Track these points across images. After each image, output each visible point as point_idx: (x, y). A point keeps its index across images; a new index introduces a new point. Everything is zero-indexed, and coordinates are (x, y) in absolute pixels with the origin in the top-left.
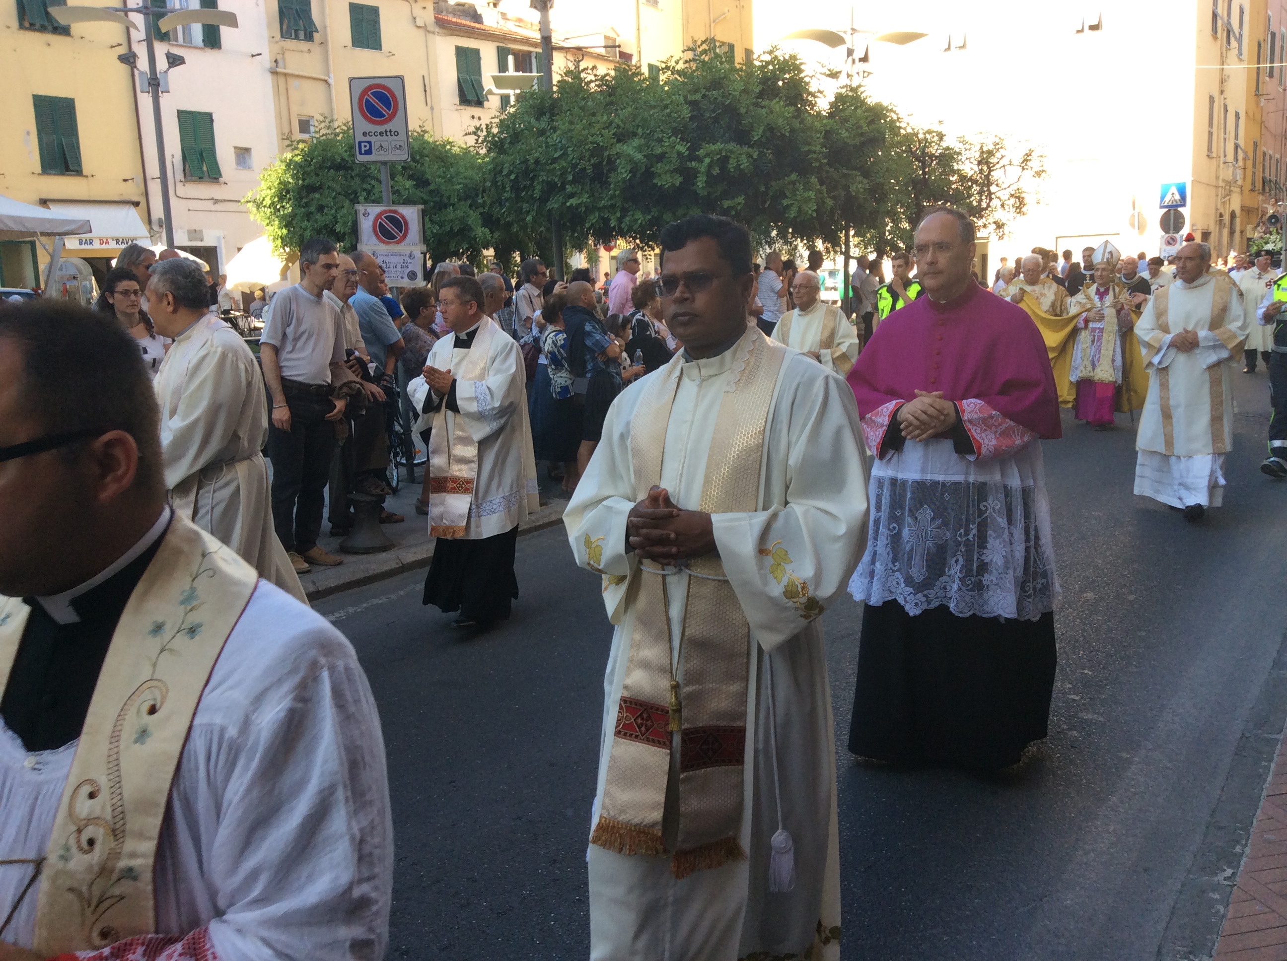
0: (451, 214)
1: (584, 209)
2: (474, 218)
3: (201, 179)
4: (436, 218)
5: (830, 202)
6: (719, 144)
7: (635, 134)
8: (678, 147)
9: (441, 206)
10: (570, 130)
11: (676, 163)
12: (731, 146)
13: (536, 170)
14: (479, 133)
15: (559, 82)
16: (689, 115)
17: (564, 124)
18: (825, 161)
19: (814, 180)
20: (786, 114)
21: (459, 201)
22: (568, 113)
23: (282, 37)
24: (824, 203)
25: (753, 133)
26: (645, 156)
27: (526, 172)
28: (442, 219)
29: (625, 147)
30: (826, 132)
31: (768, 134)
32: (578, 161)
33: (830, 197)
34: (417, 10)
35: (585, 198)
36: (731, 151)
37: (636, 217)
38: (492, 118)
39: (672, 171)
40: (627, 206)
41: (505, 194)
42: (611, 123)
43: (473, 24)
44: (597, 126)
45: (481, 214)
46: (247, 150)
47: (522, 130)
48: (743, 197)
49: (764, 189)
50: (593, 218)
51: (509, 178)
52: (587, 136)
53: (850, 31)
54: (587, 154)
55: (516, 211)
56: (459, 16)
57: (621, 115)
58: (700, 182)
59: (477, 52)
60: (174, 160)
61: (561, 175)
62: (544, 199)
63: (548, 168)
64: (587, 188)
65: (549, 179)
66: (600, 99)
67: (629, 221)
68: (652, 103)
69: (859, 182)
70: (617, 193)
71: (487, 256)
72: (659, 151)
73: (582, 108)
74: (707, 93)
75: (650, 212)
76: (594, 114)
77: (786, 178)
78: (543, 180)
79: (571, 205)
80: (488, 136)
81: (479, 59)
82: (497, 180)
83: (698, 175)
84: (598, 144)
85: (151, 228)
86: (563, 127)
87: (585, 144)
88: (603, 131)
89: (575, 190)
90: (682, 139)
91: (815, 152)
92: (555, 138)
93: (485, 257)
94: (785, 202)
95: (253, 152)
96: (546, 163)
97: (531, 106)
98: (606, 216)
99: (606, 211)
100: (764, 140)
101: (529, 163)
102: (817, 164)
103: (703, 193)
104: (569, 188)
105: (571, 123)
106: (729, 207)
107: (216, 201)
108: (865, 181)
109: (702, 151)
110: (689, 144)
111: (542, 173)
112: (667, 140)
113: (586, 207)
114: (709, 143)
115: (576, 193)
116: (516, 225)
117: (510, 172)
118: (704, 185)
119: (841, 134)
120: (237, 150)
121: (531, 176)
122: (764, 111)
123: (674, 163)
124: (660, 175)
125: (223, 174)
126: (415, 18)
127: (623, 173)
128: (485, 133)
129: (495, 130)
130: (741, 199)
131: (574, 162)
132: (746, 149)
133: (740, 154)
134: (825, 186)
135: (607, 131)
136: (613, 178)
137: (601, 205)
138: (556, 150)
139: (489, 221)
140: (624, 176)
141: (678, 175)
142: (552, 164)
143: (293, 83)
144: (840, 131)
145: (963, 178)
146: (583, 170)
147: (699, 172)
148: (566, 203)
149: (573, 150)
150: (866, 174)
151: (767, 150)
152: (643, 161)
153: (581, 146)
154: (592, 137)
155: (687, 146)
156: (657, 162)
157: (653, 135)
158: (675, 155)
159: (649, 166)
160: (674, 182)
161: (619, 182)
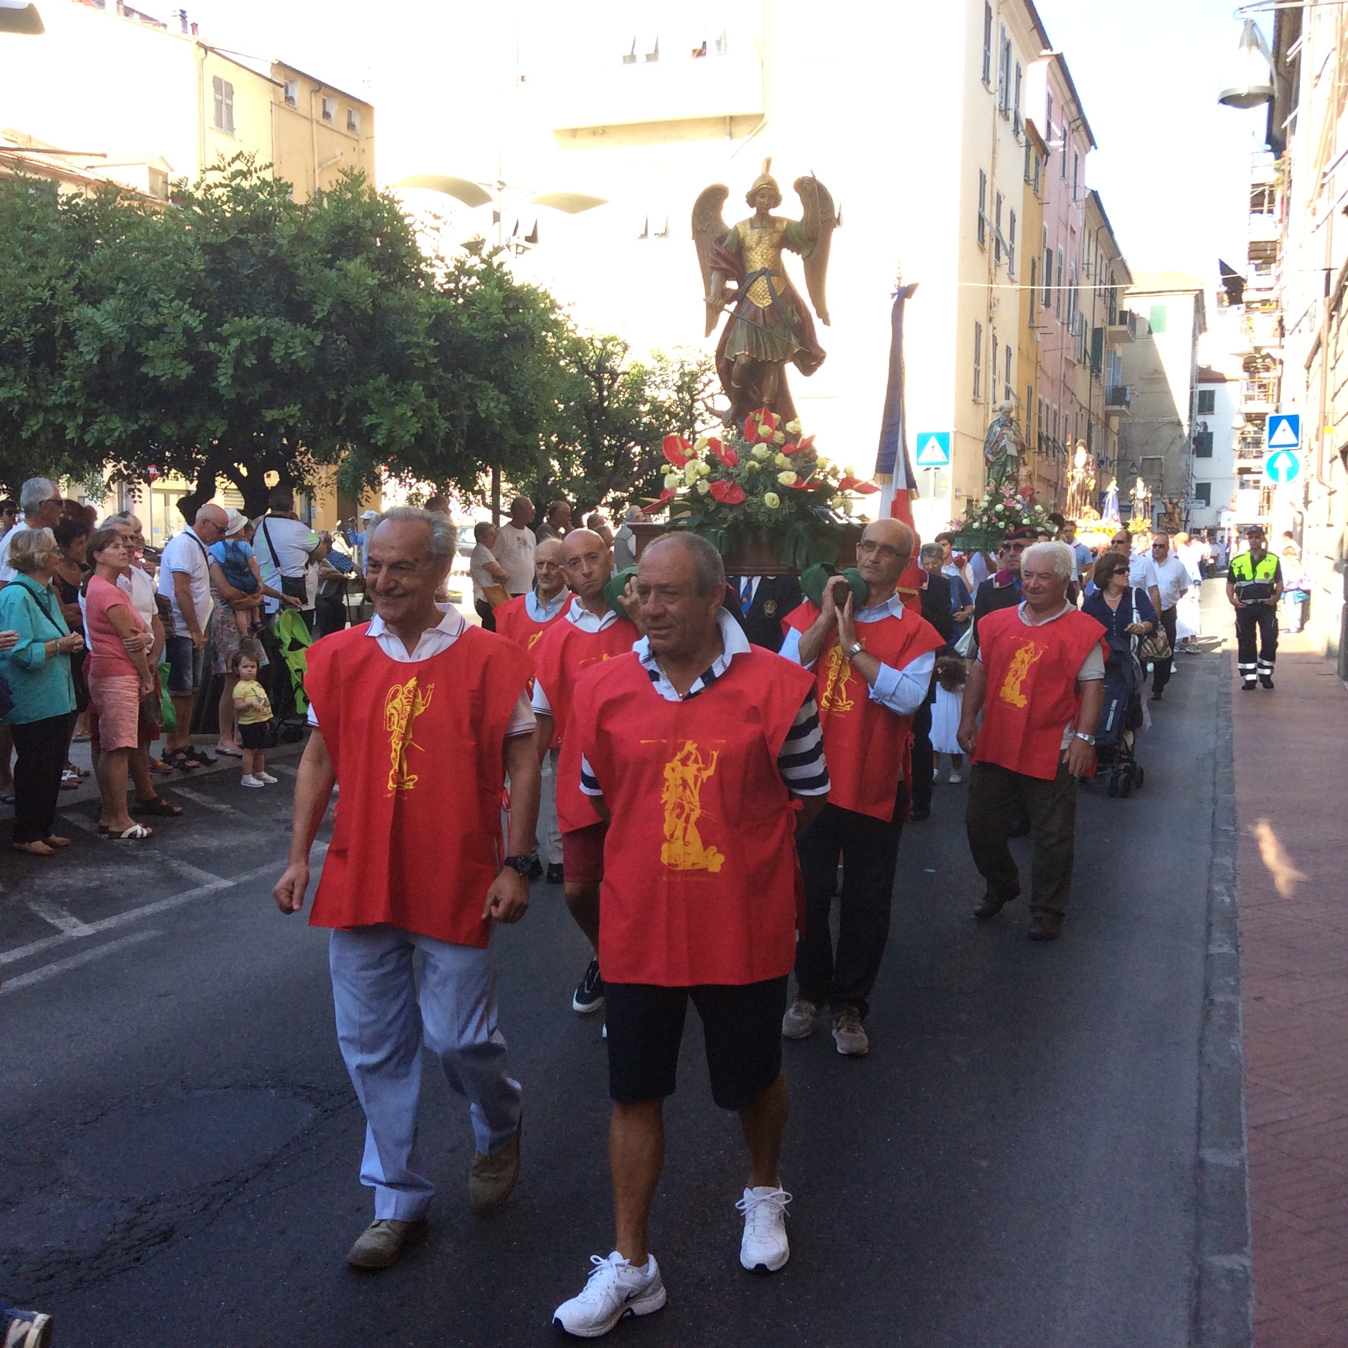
1: (17, 408)
5: (443, 425)
6: (256, 317)
7: (112, 291)
11: (181, 343)
12: (276, 322)
16: (206, 268)
18: (435, 360)
19: (417, 388)
20: (370, 281)
24: (434, 426)
25: (315, 306)
26: (130, 329)
29: (90, 312)
30: (438, 316)
31: (341, 310)
32: (8, 327)
33: (443, 418)
35: (19, 390)
36: (278, 332)
37: (111, 425)
39: (175, 356)
40: (94, 406)
42: (72, 269)
44: (44, 275)
48: (299, 406)
49: (335, 397)
50: (35, 423)
52: (25, 288)
53: (498, 186)
54: (25, 318)
58: (223, 380)
64: (25, 373)
67: (100, 431)
69: (492, 399)
70: (77, 384)
72: (151, 321)
73: (23, 243)
74: (240, 236)
75: (137, 420)
76: (42, 253)
77: (371, 381)
83: (220, 365)
84: (45, 303)
87: (22, 301)
88: (55, 281)
90: (192, 305)
91: (418, 345)
94: (368, 420)
98: (57, 422)
99: (61, 413)
100: (333, 319)
102: (422, 364)
103: (230, 395)
106: (273, 420)
108: (503, 398)
109: (226, 326)
110: (205, 315)
112: (167, 305)
113: (20, 403)
114: (240, 315)
118: (230, 382)
119: (460, 322)
122: (334, 273)
123: (178, 344)
124: (152, 359)
127: (88, 354)
130: (295, 409)
132: (301, 329)
133: (292, 337)
134: (436, 400)
135: (61, 282)
136: (71, 359)
137: (50, 403)
140: (88, 358)
141: (185, 363)
144: (459, 318)
145: (657, 409)
147: (220, 360)
150: (505, 388)
151: (339, 335)
152: (121, 336)
153: (14, 302)
154: (35, 289)
155: (201, 318)
156: (148, 340)
157: (146, 295)
158: (180, 330)
159: (134, 343)
160: (177, 373)
161: (80, 366)
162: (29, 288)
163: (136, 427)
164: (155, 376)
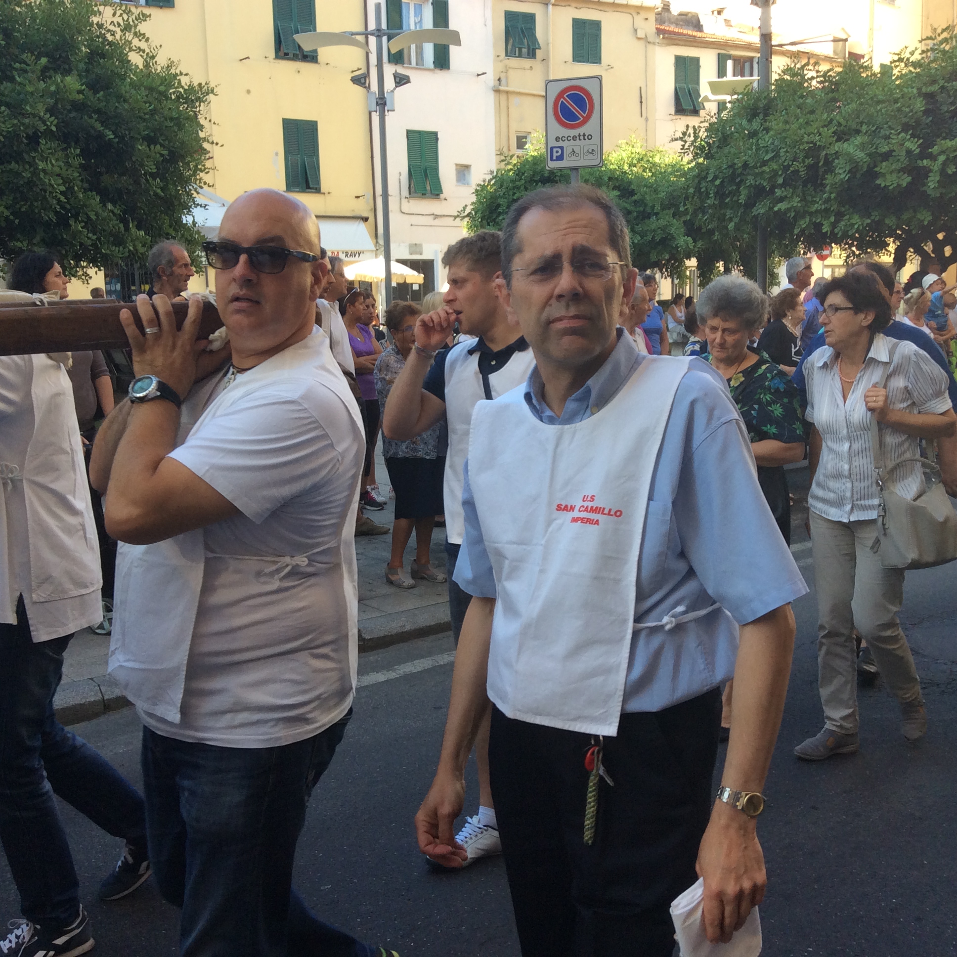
0: (653, 223)
1: (793, 214)
2: (677, 228)
3: (423, 195)
4: (638, 228)
7: (858, 132)
8: (908, 144)
9: (645, 216)
10: (784, 130)
11: (904, 161)
13: (744, 174)
14: (686, 138)
15: (776, 80)
16: (923, 108)
17: (778, 124)
21: (663, 209)
22: (784, 113)
23: (507, 55)
26: (869, 155)
27: (733, 177)
28: (645, 229)
29: (846, 145)
32: (790, 163)
34: (639, 21)
35: (796, 202)
37: (853, 221)
38: (701, 122)
39: (899, 171)
40: (843, 209)
41: (709, 201)
42: (831, 121)
43: (695, 33)
44: (815, 125)
45: (684, 222)
46: (467, 167)
47: (732, 133)
50: (803, 223)
51: (713, 184)
52: (803, 136)
54: (801, 156)
55: (719, 219)
56: (682, 25)
57: (843, 112)
58: (932, 182)
59: (697, 60)
60: (401, 177)
61: (770, 179)
62: (750, 205)
63: (757, 171)
64: (799, 191)
65: (757, 183)
66: (820, 96)
67: (845, 226)
68: (880, 97)
70: (833, 196)
71: (689, 267)
72: (885, 149)
73: (799, 107)
75: (870, 216)
76: (812, 112)
78: (751, 185)
79: (780, 209)
80: (695, 141)
81: (698, 67)
82: (701, 186)
83: (930, 174)
84: (815, 144)
85: (377, 242)
86: (776, 127)
87: (800, 145)
88: (821, 129)
89: (785, 194)
90: (913, 136)
92: (767, 140)
93: (687, 268)
95: (473, 169)
96: (755, 167)
97: (744, 107)
98: (818, 221)
99: (820, 216)
101: (736, 167)
103: (934, 194)
104: (778, 192)
105: (786, 122)
107: (436, 217)
109: (936, 147)
110: (921, 141)
111: (749, 177)
112: (895, 137)
113: (795, 211)
114: (944, 138)
115: (786, 197)
116: (717, 233)
117: (715, 178)
118: (937, 185)
120: (458, 167)
121: (737, 180)
123: (902, 163)
124: (884, 175)
125: (444, 191)
126: (636, 30)
127: (841, 174)
128: (692, 138)
129: (703, 134)
131: (786, 164)
135: (826, 129)
136: (829, 179)
137: (814, 209)
138: (767, 152)
139: (692, 230)
140: (842, 176)
141: (906, 175)
142: (761, 167)
143: (514, 100)
146: (798, 171)
147: (930, 171)
148: (774, 206)
149: (787, 152)
152: (865, 160)
153: (795, 147)
154: (809, 136)
155: (918, 143)
156: (882, 161)
157: (879, 132)
158: (904, 153)
159: (872, 166)
160: (901, 183)
161: (836, 184)
162: (805, 136)
163: (869, 221)
164: (885, 186)
